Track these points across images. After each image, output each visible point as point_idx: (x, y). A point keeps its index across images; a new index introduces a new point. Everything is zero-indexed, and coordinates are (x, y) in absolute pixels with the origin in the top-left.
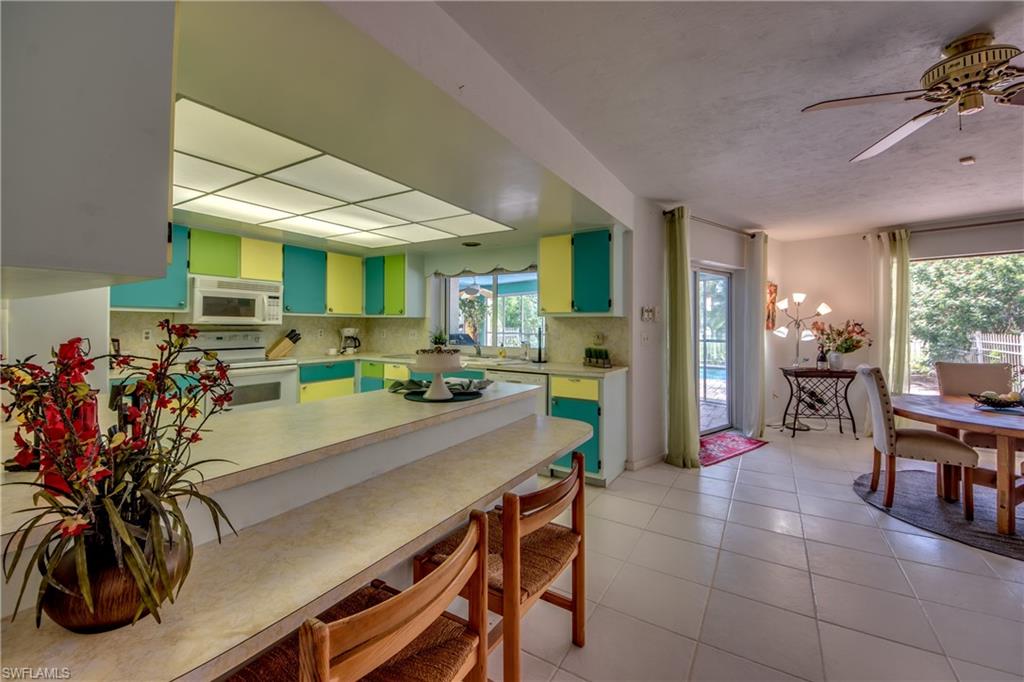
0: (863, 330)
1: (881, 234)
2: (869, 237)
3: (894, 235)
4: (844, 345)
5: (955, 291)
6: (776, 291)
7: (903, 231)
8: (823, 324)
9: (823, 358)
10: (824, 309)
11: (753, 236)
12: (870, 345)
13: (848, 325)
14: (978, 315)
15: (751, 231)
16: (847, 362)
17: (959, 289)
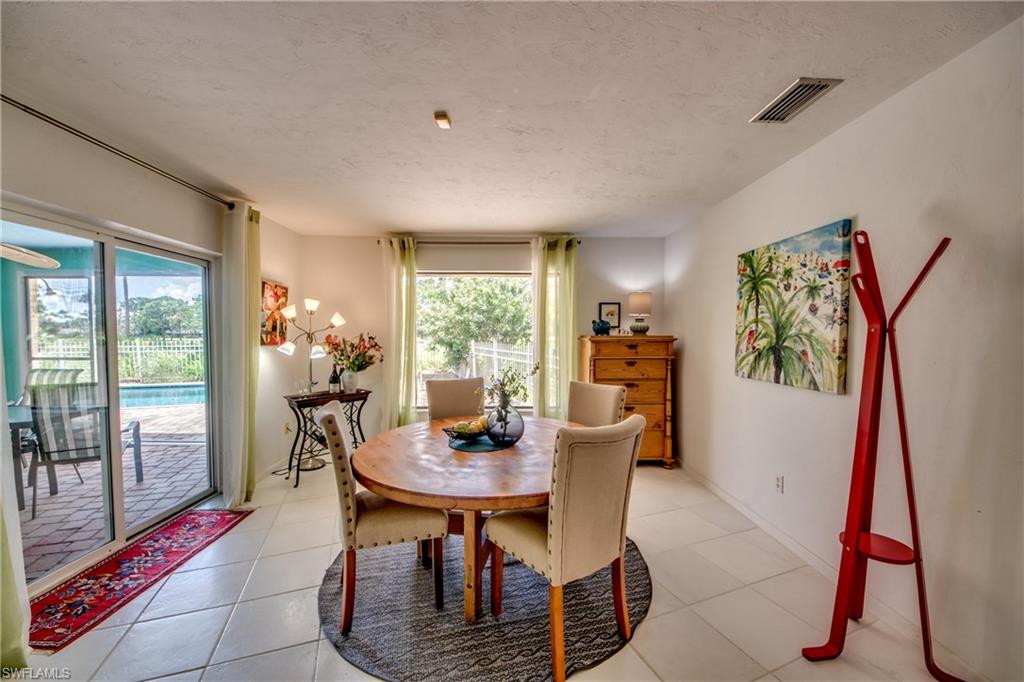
0: (376, 344)
1: (393, 240)
2: (382, 241)
3: (403, 242)
4: (357, 363)
5: (462, 309)
6: (285, 294)
7: (411, 239)
8: (336, 337)
9: (335, 379)
10: (338, 320)
11: (231, 206)
12: (381, 361)
13: (362, 339)
14: (473, 326)
15: (229, 199)
16: (360, 381)
17: (463, 308)
